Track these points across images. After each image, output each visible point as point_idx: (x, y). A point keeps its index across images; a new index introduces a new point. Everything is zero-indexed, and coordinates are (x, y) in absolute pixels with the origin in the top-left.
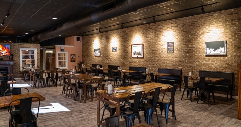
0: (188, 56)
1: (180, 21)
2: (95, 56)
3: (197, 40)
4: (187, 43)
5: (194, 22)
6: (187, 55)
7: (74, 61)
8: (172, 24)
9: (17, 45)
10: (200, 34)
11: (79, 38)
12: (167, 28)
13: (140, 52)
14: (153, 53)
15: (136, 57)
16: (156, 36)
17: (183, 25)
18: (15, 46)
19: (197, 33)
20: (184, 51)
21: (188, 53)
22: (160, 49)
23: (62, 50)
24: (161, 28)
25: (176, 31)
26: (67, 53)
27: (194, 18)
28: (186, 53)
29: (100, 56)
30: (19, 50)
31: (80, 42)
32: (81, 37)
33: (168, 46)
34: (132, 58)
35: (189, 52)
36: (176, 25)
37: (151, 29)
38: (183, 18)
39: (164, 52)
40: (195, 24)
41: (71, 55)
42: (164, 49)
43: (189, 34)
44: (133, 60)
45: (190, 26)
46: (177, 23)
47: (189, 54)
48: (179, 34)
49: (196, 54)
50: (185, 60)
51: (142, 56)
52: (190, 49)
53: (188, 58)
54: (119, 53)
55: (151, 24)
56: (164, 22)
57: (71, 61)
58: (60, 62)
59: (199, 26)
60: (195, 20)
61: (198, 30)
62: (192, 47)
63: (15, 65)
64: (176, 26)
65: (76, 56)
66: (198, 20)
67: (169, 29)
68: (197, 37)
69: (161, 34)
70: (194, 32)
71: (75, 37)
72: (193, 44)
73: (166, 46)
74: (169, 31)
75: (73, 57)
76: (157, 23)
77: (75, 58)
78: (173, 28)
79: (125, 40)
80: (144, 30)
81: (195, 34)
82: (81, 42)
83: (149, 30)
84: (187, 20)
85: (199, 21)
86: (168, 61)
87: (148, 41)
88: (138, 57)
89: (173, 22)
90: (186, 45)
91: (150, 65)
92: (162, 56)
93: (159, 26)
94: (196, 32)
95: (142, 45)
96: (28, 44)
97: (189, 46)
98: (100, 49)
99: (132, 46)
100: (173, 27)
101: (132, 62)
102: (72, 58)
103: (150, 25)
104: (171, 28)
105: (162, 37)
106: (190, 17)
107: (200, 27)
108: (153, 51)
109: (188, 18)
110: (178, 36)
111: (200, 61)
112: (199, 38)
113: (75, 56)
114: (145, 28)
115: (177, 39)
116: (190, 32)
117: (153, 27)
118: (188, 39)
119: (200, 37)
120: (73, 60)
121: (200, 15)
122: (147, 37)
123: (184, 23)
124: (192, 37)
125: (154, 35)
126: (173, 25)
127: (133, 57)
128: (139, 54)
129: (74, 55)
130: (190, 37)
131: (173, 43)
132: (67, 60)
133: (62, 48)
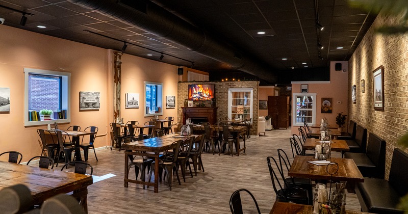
7: (330, 112)
9: (224, 84)
11: (340, 64)
18: (221, 86)
23: (304, 91)
26: (314, 96)
30: (227, 92)
41: (323, 99)
54: (367, 94)
57: (323, 111)
63: (220, 115)
65: (334, 102)
71: (333, 64)
75: (325, 104)
77: (331, 106)
82: (347, 73)
95: (380, 70)
102: (323, 105)
113: (331, 103)
120: (326, 109)
129: (330, 100)
132: (313, 110)
133: (304, 87)
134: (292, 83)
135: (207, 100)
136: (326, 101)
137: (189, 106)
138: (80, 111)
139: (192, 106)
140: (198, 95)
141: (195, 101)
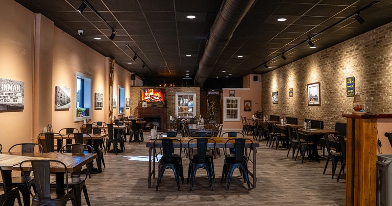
0: (373, 101)
1: (362, 39)
2: (274, 103)
3: (385, 70)
4: (370, 77)
5: (380, 38)
6: (372, 98)
7: (250, 110)
8: (352, 46)
10: (389, 59)
11: (257, 77)
12: (346, 54)
13: (316, 96)
14: (331, 98)
15: (312, 103)
16: (334, 69)
17: (366, 46)
18: (170, 90)
19: (385, 59)
20: (367, 92)
21: (373, 96)
22: (339, 90)
23: (232, 95)
24: (339, 55)
25: (356, 58)
26: (239, 99)
27: (380, 32)
28: (370, 96)
29: (277, 103)
30: (175, 95)
31: (259, 83)
32: (259, 76)
33: (348, 84)
34: (309, 105)
35: (374, 94)
36: (356, 47)
37: (328, 57)
38: (365, 34)
39: (343, 94)
40: (381, 41)
41: (245, 101)
42: (343, 89)
43: (374, 62)
44: (309, 109)
45: (374, 46)
46: (357, 44)
47: (374, 98)
48: (362, 62)
49: (384, 98)
50: (370, 107)
51: (318, 103)
52: (375, 89)
53: (373, 104)
54: (296, 98)
55: (328, 49)
56: (342, 44)
57: (245, 110)
58: (228, 111)
59: (387, 45)
60: (381, 35)
61: (385, 53)
62: (378, 85)
64: (356, 49)
65: (253, 103)
66: (385, 33)
67: (348, 56)
68: (384, 66)
69: (339, 65)
70: (380, 57)
71: (251, 76)
72: (379, 79)
73: (344, 85)
74: (349, 59)
75: (247, 105)
76: (334, 46)
77: (251, 106)
78: (353, 53)
79: (302, 78)
80: (321, 59)
81: (382, 60)
82: (261, 83)
83: (326, 60)
84: (370, 36)
85: (386, 36)
86: (348, 110)
87: (325, 78)
88: (315, 103)
89: (353, 42)
90: (370, 80)
91: (328, 116)
92: (341, 102)
93: (337, 51)
94: (382, 56)
95: (318, 85)
96: (185, 88)
97: (373, 83)
98: (277, 92)
99: (309, 86)
100: (353, 50)
101: (309, 113)
102: (245, 105)
103: (326, 50)
104: (351, 54)
105: (341, 69)
106: (374, 31)
107: (389, 46)
108: (331, 93)
109: (371, 32)
110: (359, 66)
111: (390, 109)
112: (387, 68)
114: (322, 57)
115: (358, 71)
116: (375, 58)
117: (330, 54)
118: (372, 71)
119: (388, 65)
120: (247, 109)
121: (388, 24)
122: (323, 72)
123: (366, 43)
124: (378, 67)
125: (332, 67)
126: (353, 48)
127: (310, 103)
128: (315, 99)
129: (250, 101)
130: (375, 66)
131: (353, 79)
132: (239, 109)
133: (232, 92)
134: (223, 89)
135: (158, 102)
136: (248, 103)
137: (143, 106)
138: (95, 109)
139: (146, 107)
140: (149, 97)
141: (148, 102)
